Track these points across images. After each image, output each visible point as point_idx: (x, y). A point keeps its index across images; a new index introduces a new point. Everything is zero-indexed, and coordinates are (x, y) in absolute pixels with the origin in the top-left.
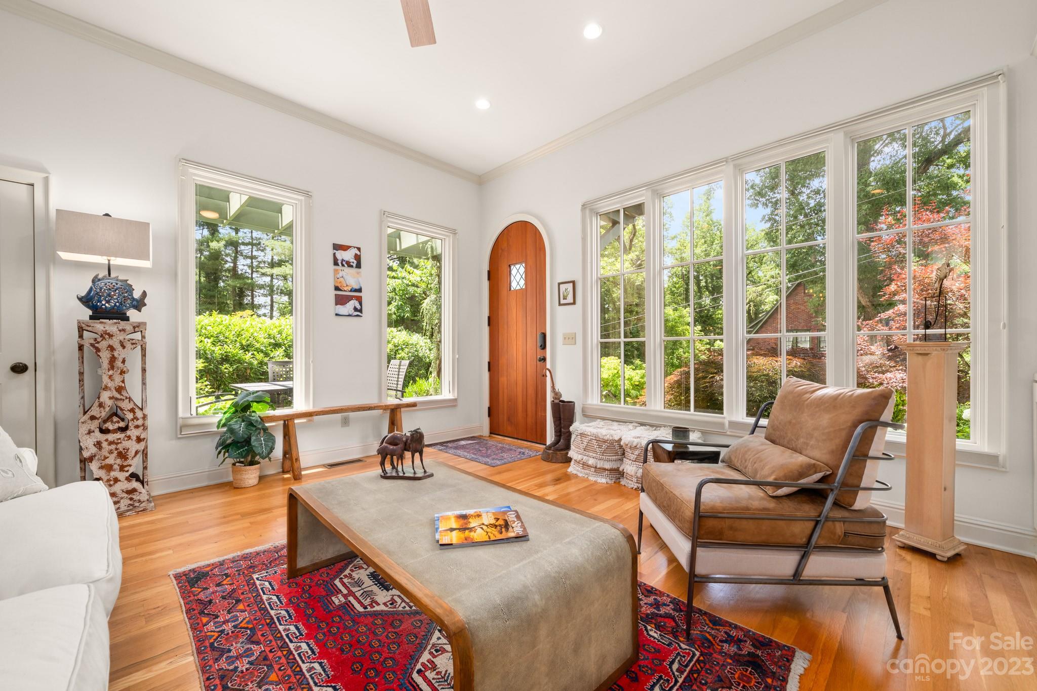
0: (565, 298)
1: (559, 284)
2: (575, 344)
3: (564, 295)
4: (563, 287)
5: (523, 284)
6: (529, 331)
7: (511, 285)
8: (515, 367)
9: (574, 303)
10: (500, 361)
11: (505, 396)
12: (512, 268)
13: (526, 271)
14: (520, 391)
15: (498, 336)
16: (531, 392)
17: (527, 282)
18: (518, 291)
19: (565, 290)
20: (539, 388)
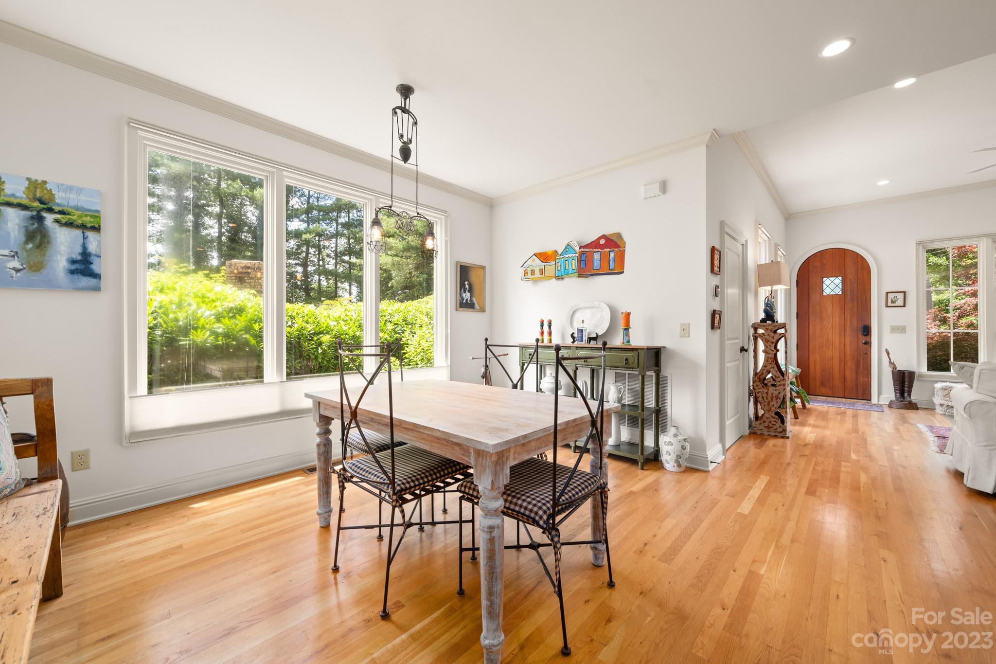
0: (893, 303)
1: (887, 293)
2: (905, 333)
3: (892, 301)
4: (891, 295)
5: (838, 291)
6: (848, 323)
7: (823, 291)
8: (831, 348)
9: (904, 306)
10: (811, 344)
11: (818, 367)
12: (824, 279)
13: (844, 283)
14: (836, 364)
15: (809, 326)
16: (850, 365)
17: (843, 290)
18: (832, 295)
19: (895, 297)
20: (861, 362)
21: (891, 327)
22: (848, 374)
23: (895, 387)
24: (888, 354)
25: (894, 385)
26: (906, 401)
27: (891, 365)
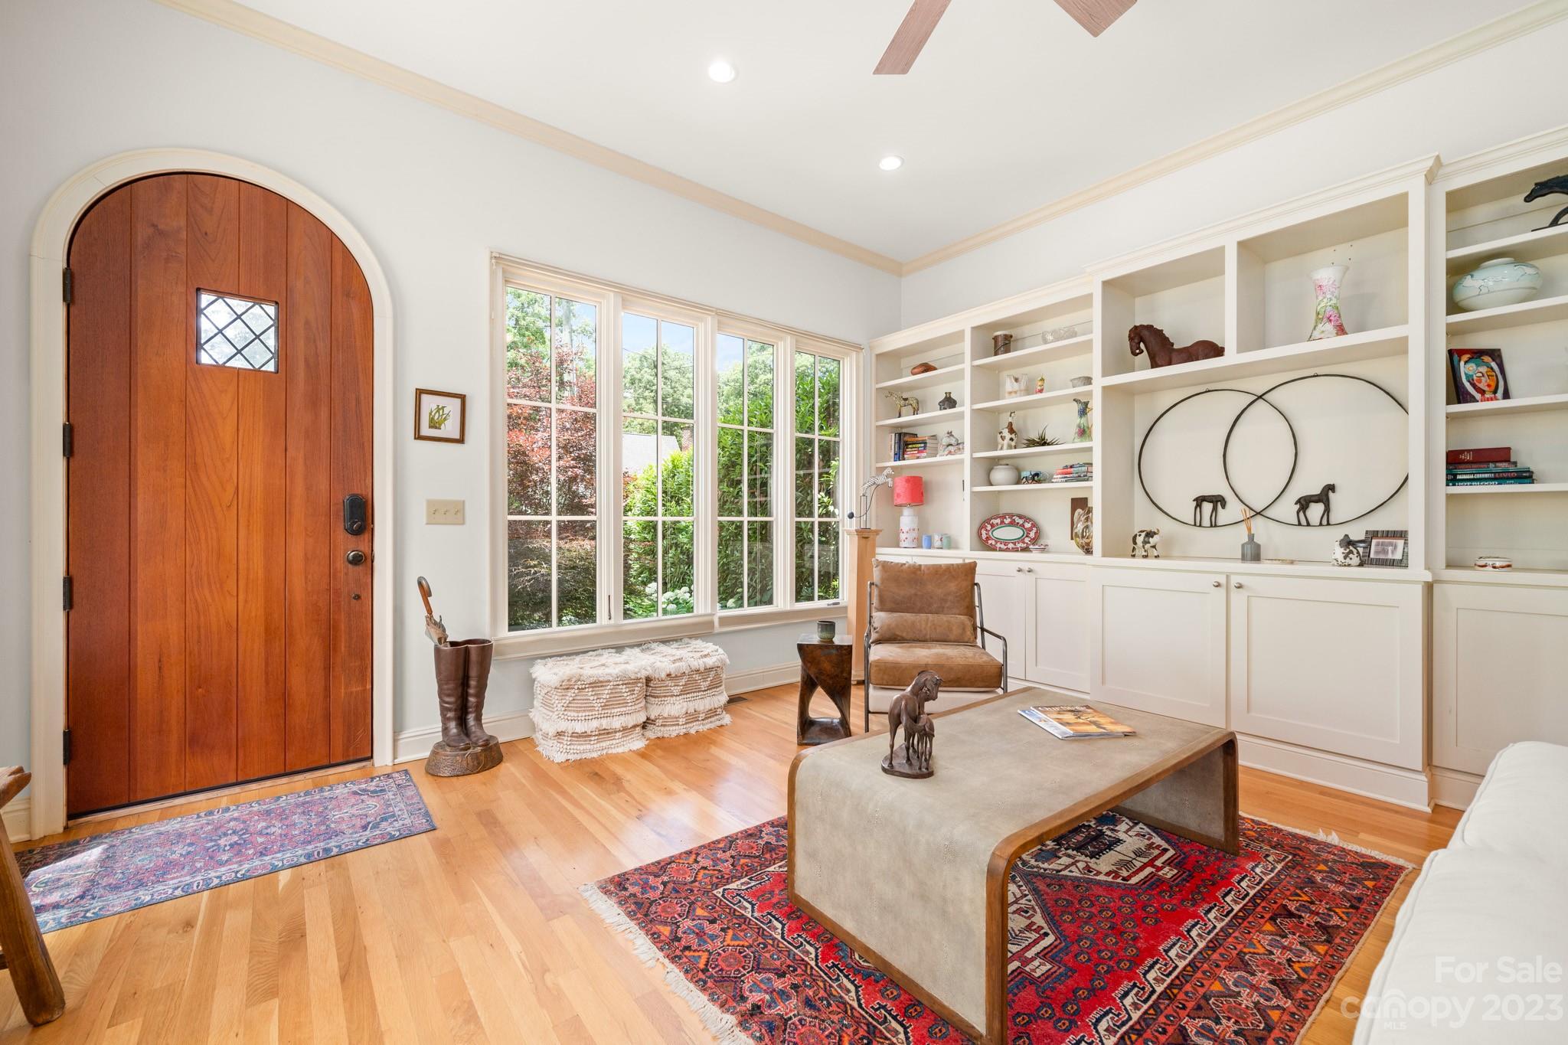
0: (434, 425)
1: (420, 392)
2: (463, 524)
3: (432, 420)
4: (429, 403)
5: (262, 358)
6: (299, 489)
7: (199, 346)
8: (231, 584)
9: (461, 440)
10: (144, 575)
11: (175, 677)
12: (205, 299)
13: (283, 326)
14: (253, 649)
15: (131, 495)
16: (307, 642)
17: (282, 355)
18: (239, 371)
19: (438, 410)
20: (343, 627)
21: (430, 503)
22: (298, 680)
23: (442, 701)
24: (426, 592)
25: (441, 694)
26: (476, 745)
27: (432, 631)
